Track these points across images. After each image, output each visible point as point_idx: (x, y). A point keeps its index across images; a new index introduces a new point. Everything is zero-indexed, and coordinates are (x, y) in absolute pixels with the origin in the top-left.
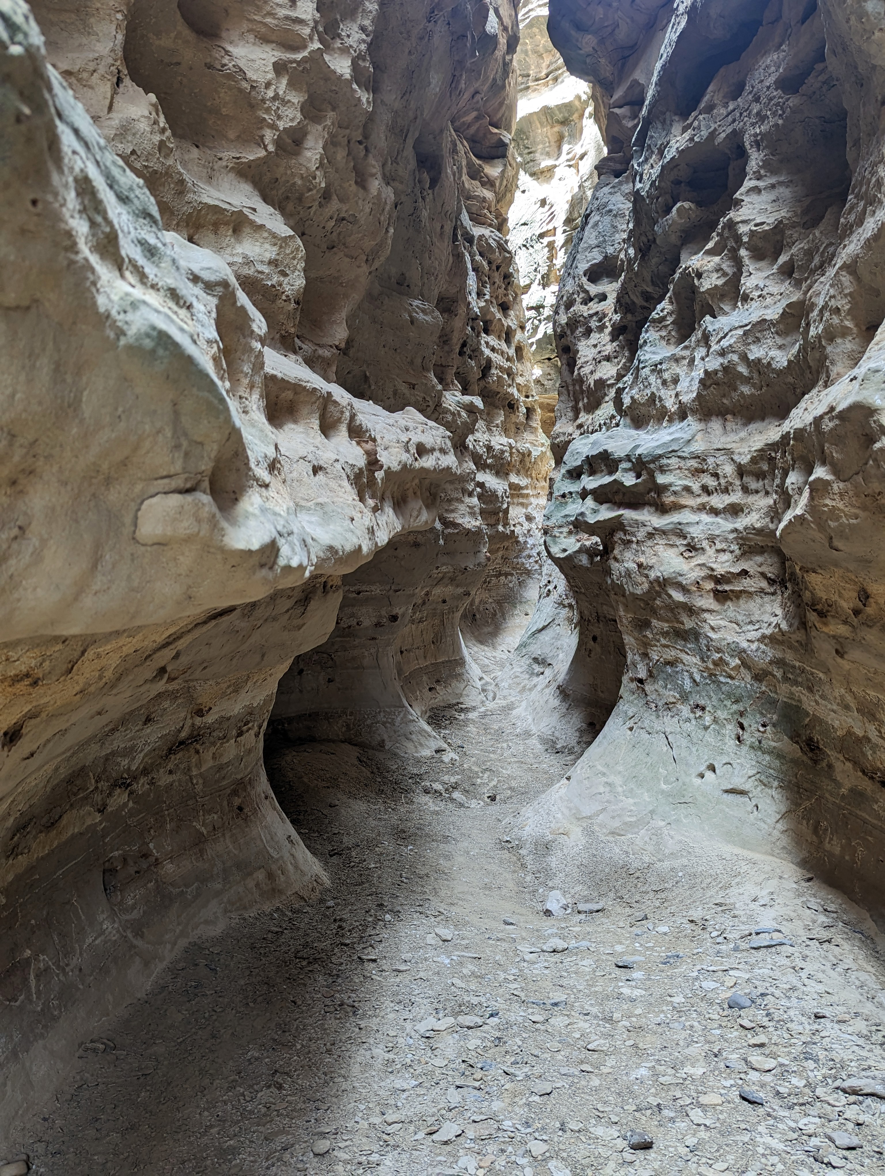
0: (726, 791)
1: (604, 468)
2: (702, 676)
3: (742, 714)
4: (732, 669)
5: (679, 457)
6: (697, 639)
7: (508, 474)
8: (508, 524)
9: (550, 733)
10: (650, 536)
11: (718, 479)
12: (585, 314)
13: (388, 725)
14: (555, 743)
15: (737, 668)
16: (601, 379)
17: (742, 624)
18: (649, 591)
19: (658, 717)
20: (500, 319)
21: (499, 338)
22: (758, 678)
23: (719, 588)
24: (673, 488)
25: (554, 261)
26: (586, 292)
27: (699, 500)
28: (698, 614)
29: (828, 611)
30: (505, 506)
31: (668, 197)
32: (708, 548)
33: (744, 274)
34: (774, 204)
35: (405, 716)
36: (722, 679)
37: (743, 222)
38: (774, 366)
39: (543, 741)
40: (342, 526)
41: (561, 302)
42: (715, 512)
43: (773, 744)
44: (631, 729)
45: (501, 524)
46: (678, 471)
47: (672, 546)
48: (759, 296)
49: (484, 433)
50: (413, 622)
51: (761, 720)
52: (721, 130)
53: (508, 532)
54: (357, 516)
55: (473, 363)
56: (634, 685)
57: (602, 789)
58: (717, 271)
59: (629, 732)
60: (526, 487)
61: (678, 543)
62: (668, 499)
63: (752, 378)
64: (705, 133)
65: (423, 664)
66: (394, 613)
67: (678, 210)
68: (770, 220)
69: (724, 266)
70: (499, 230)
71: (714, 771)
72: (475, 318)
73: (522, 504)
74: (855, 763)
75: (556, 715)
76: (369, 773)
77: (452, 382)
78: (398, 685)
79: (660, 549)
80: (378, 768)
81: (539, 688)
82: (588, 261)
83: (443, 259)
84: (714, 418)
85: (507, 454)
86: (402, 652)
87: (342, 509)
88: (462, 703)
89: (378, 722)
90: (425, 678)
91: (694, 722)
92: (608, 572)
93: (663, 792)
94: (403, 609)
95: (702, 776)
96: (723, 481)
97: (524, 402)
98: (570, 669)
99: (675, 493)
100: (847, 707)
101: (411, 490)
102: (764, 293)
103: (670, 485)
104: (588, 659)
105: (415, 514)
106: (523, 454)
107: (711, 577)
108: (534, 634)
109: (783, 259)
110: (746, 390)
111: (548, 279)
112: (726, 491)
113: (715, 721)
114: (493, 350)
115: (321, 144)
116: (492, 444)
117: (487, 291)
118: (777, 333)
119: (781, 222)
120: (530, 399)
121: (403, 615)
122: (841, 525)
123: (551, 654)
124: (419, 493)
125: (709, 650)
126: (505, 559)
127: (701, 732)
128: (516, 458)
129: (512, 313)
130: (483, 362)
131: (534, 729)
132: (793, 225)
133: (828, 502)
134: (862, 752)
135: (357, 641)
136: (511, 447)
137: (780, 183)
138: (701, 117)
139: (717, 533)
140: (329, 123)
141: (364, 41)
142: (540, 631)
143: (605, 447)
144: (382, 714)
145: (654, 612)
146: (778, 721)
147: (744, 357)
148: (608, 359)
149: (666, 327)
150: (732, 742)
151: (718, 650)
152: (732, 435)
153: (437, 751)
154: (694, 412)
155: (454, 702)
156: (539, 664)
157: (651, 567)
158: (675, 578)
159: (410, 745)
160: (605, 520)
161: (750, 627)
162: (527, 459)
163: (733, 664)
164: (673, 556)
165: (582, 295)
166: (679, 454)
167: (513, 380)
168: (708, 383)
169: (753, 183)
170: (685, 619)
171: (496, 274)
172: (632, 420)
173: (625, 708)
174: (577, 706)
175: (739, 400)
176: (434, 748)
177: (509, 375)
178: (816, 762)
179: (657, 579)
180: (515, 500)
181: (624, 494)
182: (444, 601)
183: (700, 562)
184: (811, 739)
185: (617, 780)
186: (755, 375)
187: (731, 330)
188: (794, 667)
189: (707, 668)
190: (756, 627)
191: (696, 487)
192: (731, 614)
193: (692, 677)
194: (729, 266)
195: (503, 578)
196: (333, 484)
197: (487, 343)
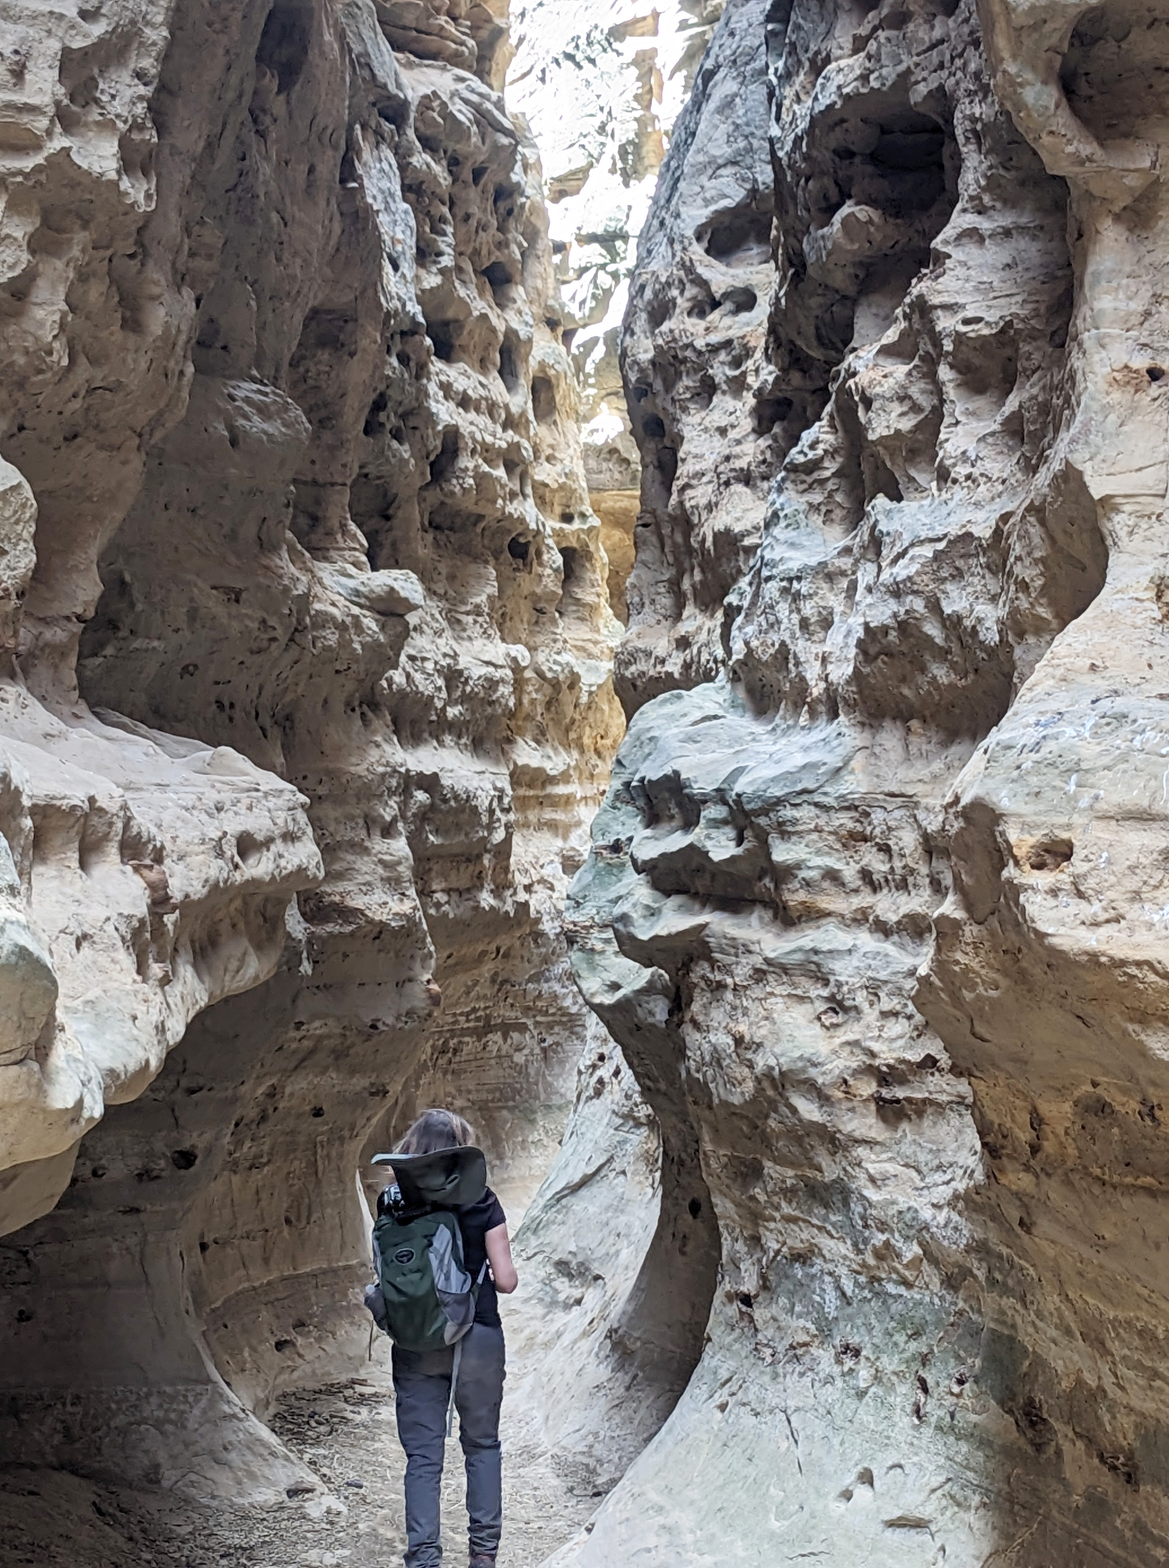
0: (891, 1524)
1: (675, 811)
2: (857, 1284)
3: (925, 1360)
4: (907, 1266)
5: (817, 805)
6: (846, 1203)
7: (510, 741)
8: (509, 885)
9: (581, 1448)
10: (759, 976)
11: (891, 857)
12: (700, 344)
13: (169, 1428)
14: (593, 1472)
15: (914, 1264)
16: (728, 531)
17: (925, 1170)
18: (754, 1099)
19: (775, 1376)
20: (484, 317)
21: (483, 365)
22: (951, 1283)
23: (885, 1093)
24: (803, 874)
25: (655, 108)
26: (703, 284)
27: (857, 902)
28: (846, 1149)
29: (1003, 1147)
30: (499, 835)
31: (828, 182)
32: (865, 1006)
33: (947, 420)
34: (1006, 274)
35: (212, 1404)
36: (891, 1288)
37: (945, 307)
38: (982, 637)
39: (563, 1467)
40: (122, 1034)
41: (638, 302)
42: (883, 929)
43: (974, 1418)
44: (723, 1407)
45: (489, 886)
46: (815, 836)
47: (802, 999)
48: (968, 477)
49: (439, 633)
50: (234, 1167)
51: (955, 1370)
52: (919, 75)
53: (509, 907)
54: (140, 1009)
55: (405, 451)
56: (733, 1309)
57: (651, 1541)
58: (902, 399)
59: (719, 1415)
60: (564, 777)
61: (813, 994)
62: (795, 896)
63: (948, 651)
64: (890, 73)
65: (261, 1277)
66: (186, 1146)
67: (844, 222)
68: (991, 316)
69: (914, 391)
70: (482, 74)
71: (871, 1484)
72: (410, 331)
73: (552, 826)
74: (1090, 1441)
75: (602, 1404)
76: (121, 1541)
77: (343, 527)
78: (194, 1328)
79: (777, 1004)
80: (144, 1531)
81: (566, 1340)
82: (707, 202)
83: (314, 246)
84: (887, 724)
85: (505, 690)
86: (204, 1247)
87: (119, 1001)
88: (363, 1382)
89: (144, 1421)
90: (265, 1315)
91: (839, 1383)
92: (681, 1051)
93: (772, 1535)
94: (208, 1136)
95: (847, 1495)
96: (898, 864)
97: (558, 534)
98: (637, 1287)
99: (807, 884)
100: (1068, 1332)
101: (227, 921)
102: (976, 472)
103: (798, 866)
104: (680, 1260)
105: (234, 965)
106: (555, 684)
107: (870, 1070)
108: (559, 1197)
109: (1012, 403)
110: (941, 673)
111: (639, 157)
112: (903, 885)
113: (877, 1378)
114: (464, 402)
115: (62, 291)
116: (463, 662)
117: (446, 243)
118: (988, 567)
119: (1009, 324)
120: (577, 525)
121: (209, 1151)
122: (979, 997)
123: (600, 1252)
124: (241, 925)
125: (866, 1226)
126: (501, 983)
127: (851, 1403)
128: (533, 693)
129: (518, 292)
130: (436, 444)
131: (546, 1442)
132: (1033, 336)
133: (959, 956)
134: (1097, 1418)
135: (92, 1218)
136: (517, 668)
137: (1022, 229)
138: (882, 35)
139: (883, 975)
140: (76, 252)
141: (141, 98)
142: (575, 1189)
143: (676, 765)
144: (154, 1400)
145: (766, 1141)
146: (982, 1368)
147: (934, 606)
148: (746, 478)
149: (822, 482)
150: (906, 1420)
151: (883, 1226)
152: (919, 764)
153: (292, 1493)
154: (852, 707)
155: (343, 1378)
156: (571, 1276)
157: (759, 1045)
158: (804, 1070)
159: (224, 1478)
160: (670, 936)
161: (939, 1177)
162: (566, 697)
163: (908, 1256)
164: (802, 1021)
165: (691, 291)
166: (817, 798)
167: (523, 477)
168: (873, 650)
169: (969, 220)
170: (823, 1158)
171: (473, 193)
172: (750, 691)
173: (714, 1362)
174: (650, 1380)
175: (929, 692)
176: (285, 1482)
177: (510, 467)
178: (1039, 1448)
179: (768, 1074)
180: (532, 816)
181: (713, 876)
182: (318, 1112)
183: (851, 1037)
184: (1031, 1402)
185: (684, 1518)
186: (955, 647)
187: (912, 545)
188: (1000, 1256)
189: (864, 1265)
190: (948, 1177)
191: (850, 873)
192: (907, 1148)
193: (839, 1288)
194: (923, 392)
195: (497, 1037)
196: (103, 960)
197: (446, 388)
